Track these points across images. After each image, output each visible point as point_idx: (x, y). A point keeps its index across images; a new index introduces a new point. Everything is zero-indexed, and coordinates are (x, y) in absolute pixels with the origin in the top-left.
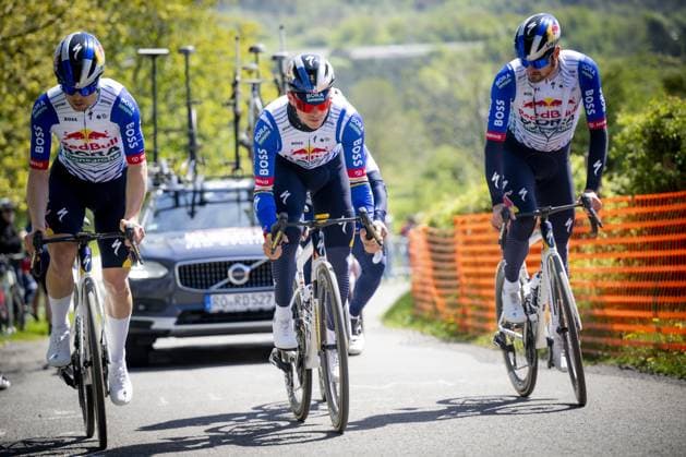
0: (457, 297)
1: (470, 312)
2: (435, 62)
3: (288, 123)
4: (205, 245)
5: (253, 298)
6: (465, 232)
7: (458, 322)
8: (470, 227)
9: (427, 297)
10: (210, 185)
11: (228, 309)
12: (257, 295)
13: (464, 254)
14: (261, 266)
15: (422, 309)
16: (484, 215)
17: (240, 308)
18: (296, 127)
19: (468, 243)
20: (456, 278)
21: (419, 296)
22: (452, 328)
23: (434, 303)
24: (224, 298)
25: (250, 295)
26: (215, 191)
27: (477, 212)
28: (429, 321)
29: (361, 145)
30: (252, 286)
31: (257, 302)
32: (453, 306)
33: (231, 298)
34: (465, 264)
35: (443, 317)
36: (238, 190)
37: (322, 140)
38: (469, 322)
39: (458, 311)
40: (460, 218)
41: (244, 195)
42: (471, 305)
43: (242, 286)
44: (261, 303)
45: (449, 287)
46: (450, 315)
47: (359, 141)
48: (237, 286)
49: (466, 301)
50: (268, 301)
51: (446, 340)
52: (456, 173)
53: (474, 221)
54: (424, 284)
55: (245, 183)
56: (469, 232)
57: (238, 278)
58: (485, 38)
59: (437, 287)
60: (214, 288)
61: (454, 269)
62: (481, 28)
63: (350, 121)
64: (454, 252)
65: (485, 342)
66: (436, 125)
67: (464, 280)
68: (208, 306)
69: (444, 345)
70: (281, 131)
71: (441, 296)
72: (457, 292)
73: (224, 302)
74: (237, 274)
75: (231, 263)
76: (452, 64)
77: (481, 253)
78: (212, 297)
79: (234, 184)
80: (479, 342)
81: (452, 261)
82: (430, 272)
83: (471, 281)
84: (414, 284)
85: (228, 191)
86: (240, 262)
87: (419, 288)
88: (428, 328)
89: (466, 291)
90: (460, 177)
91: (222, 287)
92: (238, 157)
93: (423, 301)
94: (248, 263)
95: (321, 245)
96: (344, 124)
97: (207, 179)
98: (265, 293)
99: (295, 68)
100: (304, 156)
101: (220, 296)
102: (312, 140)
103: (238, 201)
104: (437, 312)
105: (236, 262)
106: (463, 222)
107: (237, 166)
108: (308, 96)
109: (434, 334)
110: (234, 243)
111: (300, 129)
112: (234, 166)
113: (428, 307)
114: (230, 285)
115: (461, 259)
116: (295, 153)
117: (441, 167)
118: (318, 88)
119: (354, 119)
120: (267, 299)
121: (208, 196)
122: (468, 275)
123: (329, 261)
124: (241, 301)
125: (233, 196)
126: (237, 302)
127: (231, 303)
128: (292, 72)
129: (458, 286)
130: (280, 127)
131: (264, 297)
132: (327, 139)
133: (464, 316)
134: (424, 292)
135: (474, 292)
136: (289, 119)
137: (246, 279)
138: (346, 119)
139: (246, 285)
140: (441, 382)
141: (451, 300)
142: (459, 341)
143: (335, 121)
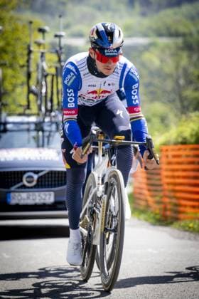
0: (162, 197)
1: (169, 207)
2: (152, 49)
3: (87, 70)
4: (8, 160)
5: (39, 196)
6: (167, 156)
7: (162, 213)
8: (170, 153)
9: (142, 197)
10: (11, 119)
11: (22, 202)
12: (42, 194)
13: (167, 170)
14: (45, 175)
15: (139, 204)
16: (180, 146)
17: (30, 202)
18: (93, 74)
19: (169, 163)
20: (161, 185)
21: (138, 196)
22: (158, 217)
23: (147, 201)
24: (20, 195)
25: (37, 194)
26: (14, 123)
27: (176, 144)
28: (143, 212)
29: (137, 89)
30: (38, 188)
31: (42, 199)
32: (158, 203)
33: (24, 195)
34: (167, 177)
35: (152, 209)
36: (28, 123)
37: (109, 85)
38: (168, 213)
39: (161, 206)
40: (164, 148)
41: (33, 127)
42: (170, 203)
43: (32, 187)
44: (44, 199)
45: (156, 191)
46: (157, 208)
47: (136, 85)
48: (28, 188)
49: (167, 200)
50: (49, 198)
51: (154, 224)
52: (163, 119)
53: (173, 150)
54: (141, 188)
55: (33, 119)
56: (170, 156)
57: (29, 182)
58: (184, 35)
59: (149, 190)
60: (13, 189)
61: (160, 180)
62: (182, 29)
63: (129, 71)
64: (160, 169)
65: (177, 226)
66: (152, 89)
67: (166, 187)
68: (9, 200)
69: (152, 227)
70: (82, 77)
71: (152, 196)
72: (161, 194)
73: (20, 198)
74: (28, 179)
75: (25, 172)
76: (163, 51)
77: (177, 170)
78: (12, 194)
79: (25, 119)
80: (173, 226)
81: (159, 174)
82: (145, 181)
83: (171, 187)
84: (135, 188)
85: (22, 123)
86: (31, 171)
87: (138, 191)
88: (142, 216)
89: (167, 193)
90: (166, 122)
91: (18, 188)
92: (29, 102)
93: (140, 199)
94: (36, 172)
95: (114, 158)
96: (125, 73)
97: (9, 115)
98: (47, 193)
99: (97, 30)
100: (94, 95)
101: (17, 194)
102: (102, 83)
103: (28, 130)
104: (148, 206)
105: (28, 171)
106: (167, 150)
107: (28, 107)
108: (106, 51)
109: (146, 220)
110: (27, 158)
111: (96, 76)
112: (26, 107)
113: (143, 203)
114: (24, 186)
115: (165, 173)
116: (89, 93)
117: (154, 115)
118: (114, 46)
119: (132, 71)
120: (48, 196)
121: (9, 126)
122: (168, 184)
123: (118, 168)
124: (31, 198)
125: (25, 127)
126: (28, 198)
127: (24, 199)
128: (95, 33)
129: (162, 191)
130: (82, 73)
131: (46, 195)
132: (113, 84)
133: (165, 209)
134: (141, 194)
135: (172, 194)
136: (89, 68)
137: (34, 183)
138: (127, 70)
139: (35, 187)
140: (150, 250)
141: (157, 199)
142: (161, 225)
143: (120, 72)
